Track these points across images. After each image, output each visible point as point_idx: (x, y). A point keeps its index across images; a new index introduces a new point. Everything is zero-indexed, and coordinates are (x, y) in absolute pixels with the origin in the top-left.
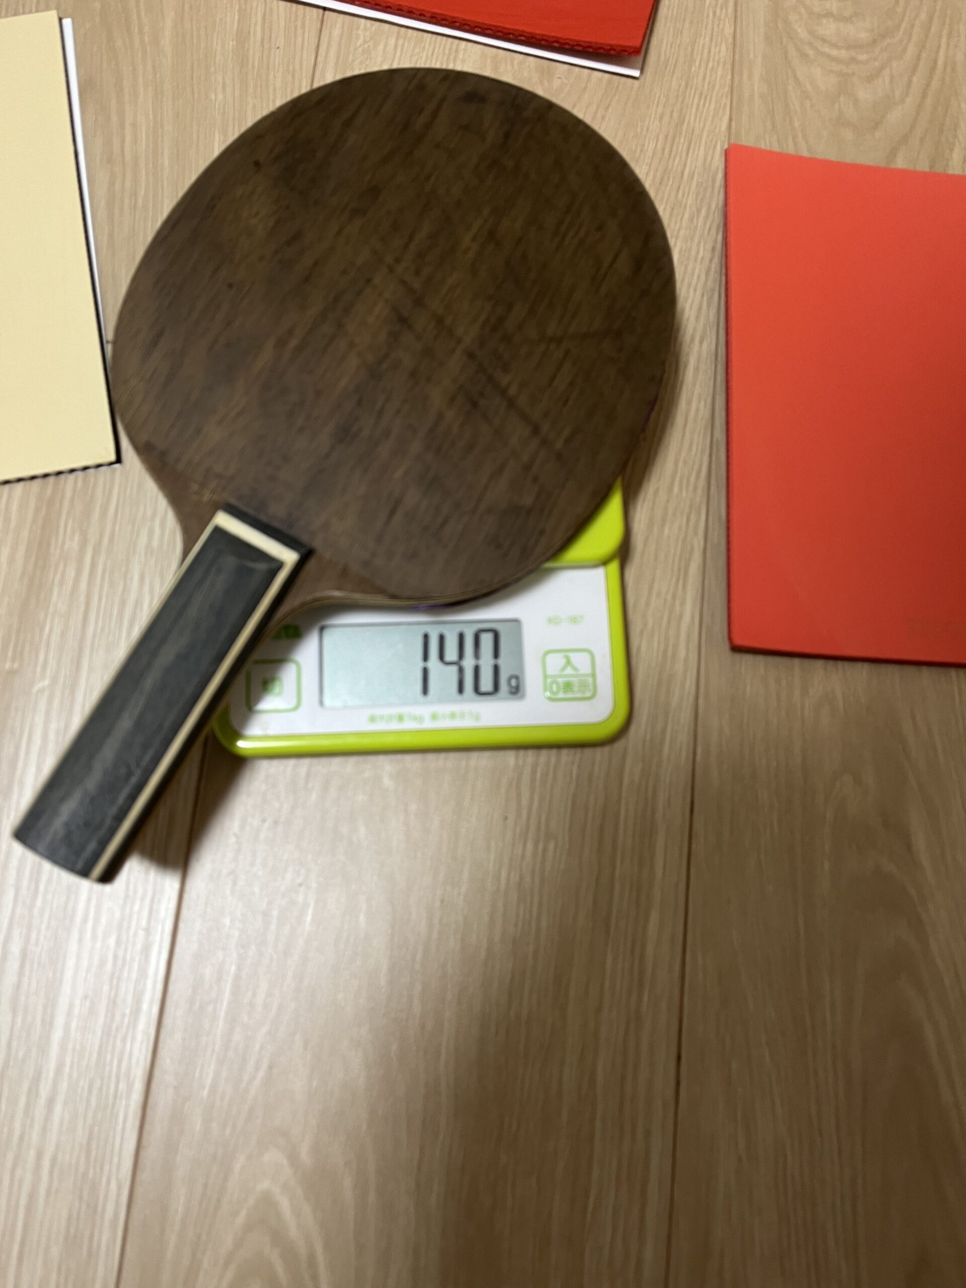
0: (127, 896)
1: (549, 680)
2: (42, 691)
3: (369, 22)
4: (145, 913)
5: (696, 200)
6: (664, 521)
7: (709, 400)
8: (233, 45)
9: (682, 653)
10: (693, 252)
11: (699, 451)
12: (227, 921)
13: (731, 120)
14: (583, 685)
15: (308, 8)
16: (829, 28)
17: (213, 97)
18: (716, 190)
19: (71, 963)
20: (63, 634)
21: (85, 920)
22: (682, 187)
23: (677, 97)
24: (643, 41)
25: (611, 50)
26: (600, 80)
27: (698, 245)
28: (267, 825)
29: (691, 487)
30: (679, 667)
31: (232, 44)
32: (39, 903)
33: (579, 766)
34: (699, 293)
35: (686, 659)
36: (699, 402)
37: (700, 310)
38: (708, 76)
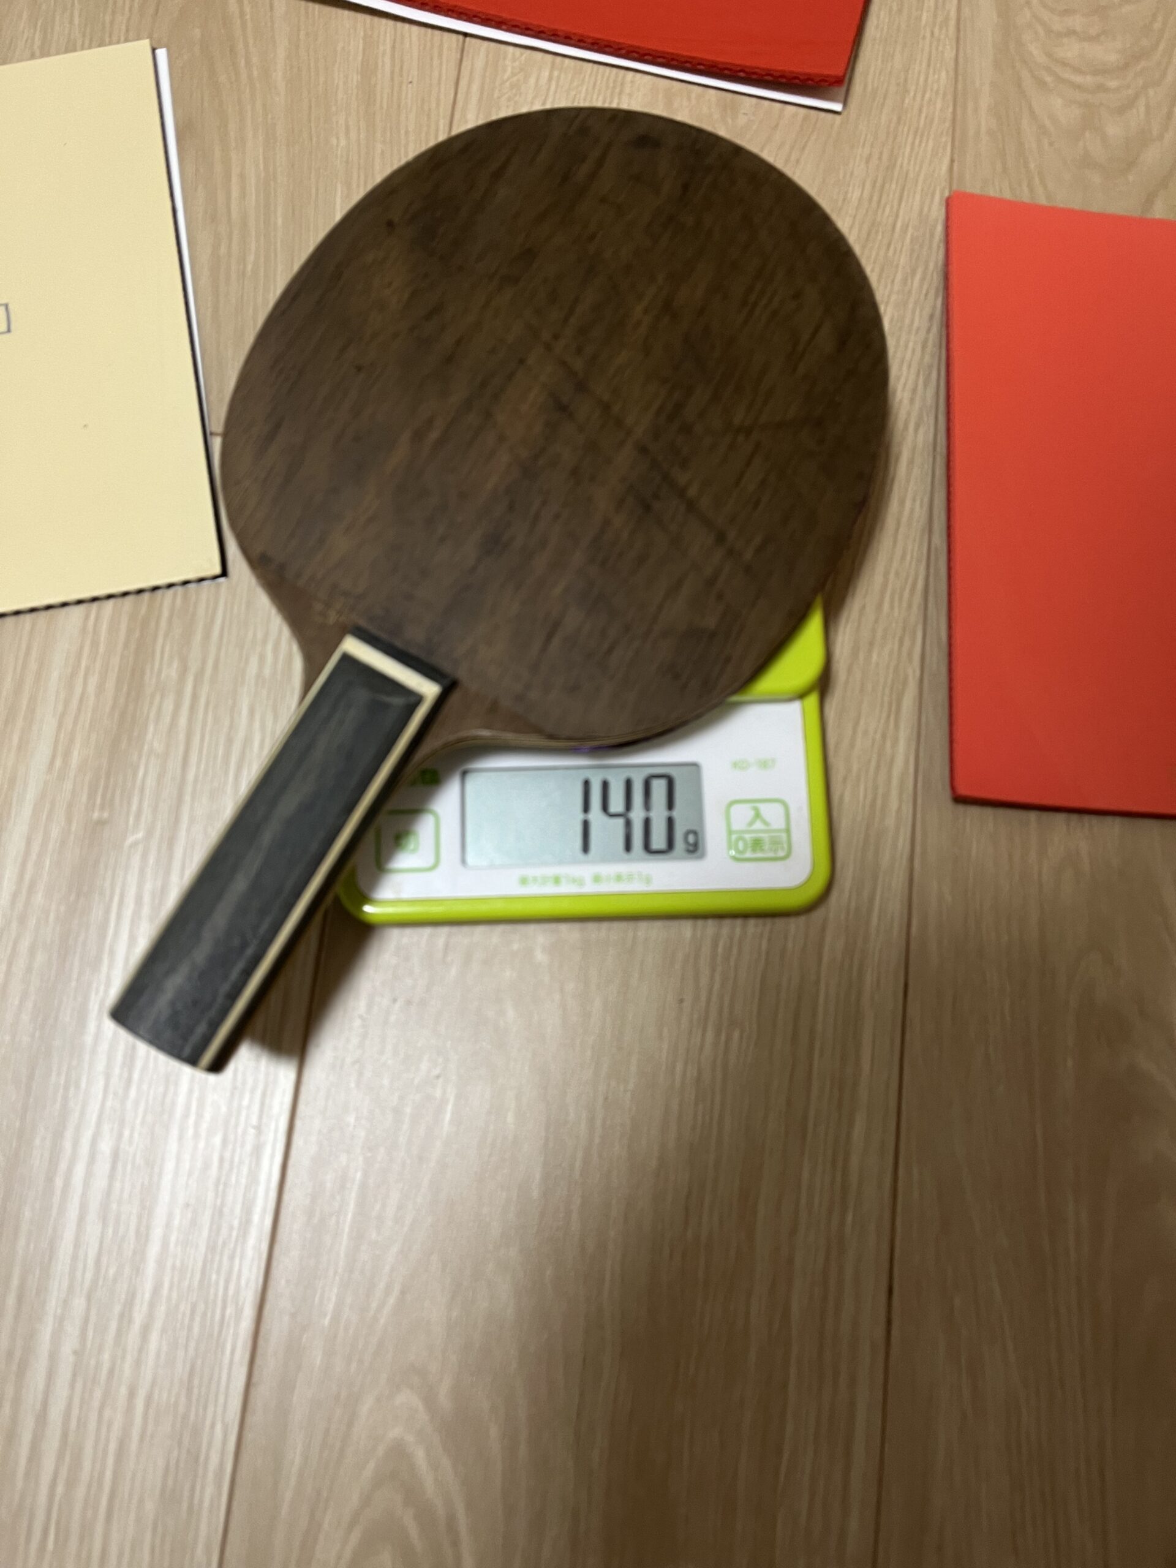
0: (235, 1088)
1: (734, 837)
2: (135, 844)
3: (518, 51)
4: (256, 1108)
5: (911, 258)
6: (871, 644)
7: (926, 499)
8: (357, 81)
9: (894, 804)
10: (907, 321)
11: (914, 560)
12: (351, 1119)
13: (952, 161)
14: (775, 842)
15: (446, 35)
16: (1071, 50)
17: (334, 141)
18: (935, 245)
19: (170, 1166)
20: (161, 776)
21: (186, 1116)
22: (893, 242)
23: (888, 133)
24: (846, 69)
25: (808, 79)
26: (795, 115)
27: (913, 313)
28: (397, 1006)
29: (905, 605)
30: (890, 822)
31: (355, 78)
32: (133, 1093)
33: (769, 940)
34: (913, 371)
35: (899, 809)
36: (914, 500)
37: (914, 391)
38: (925, 110)
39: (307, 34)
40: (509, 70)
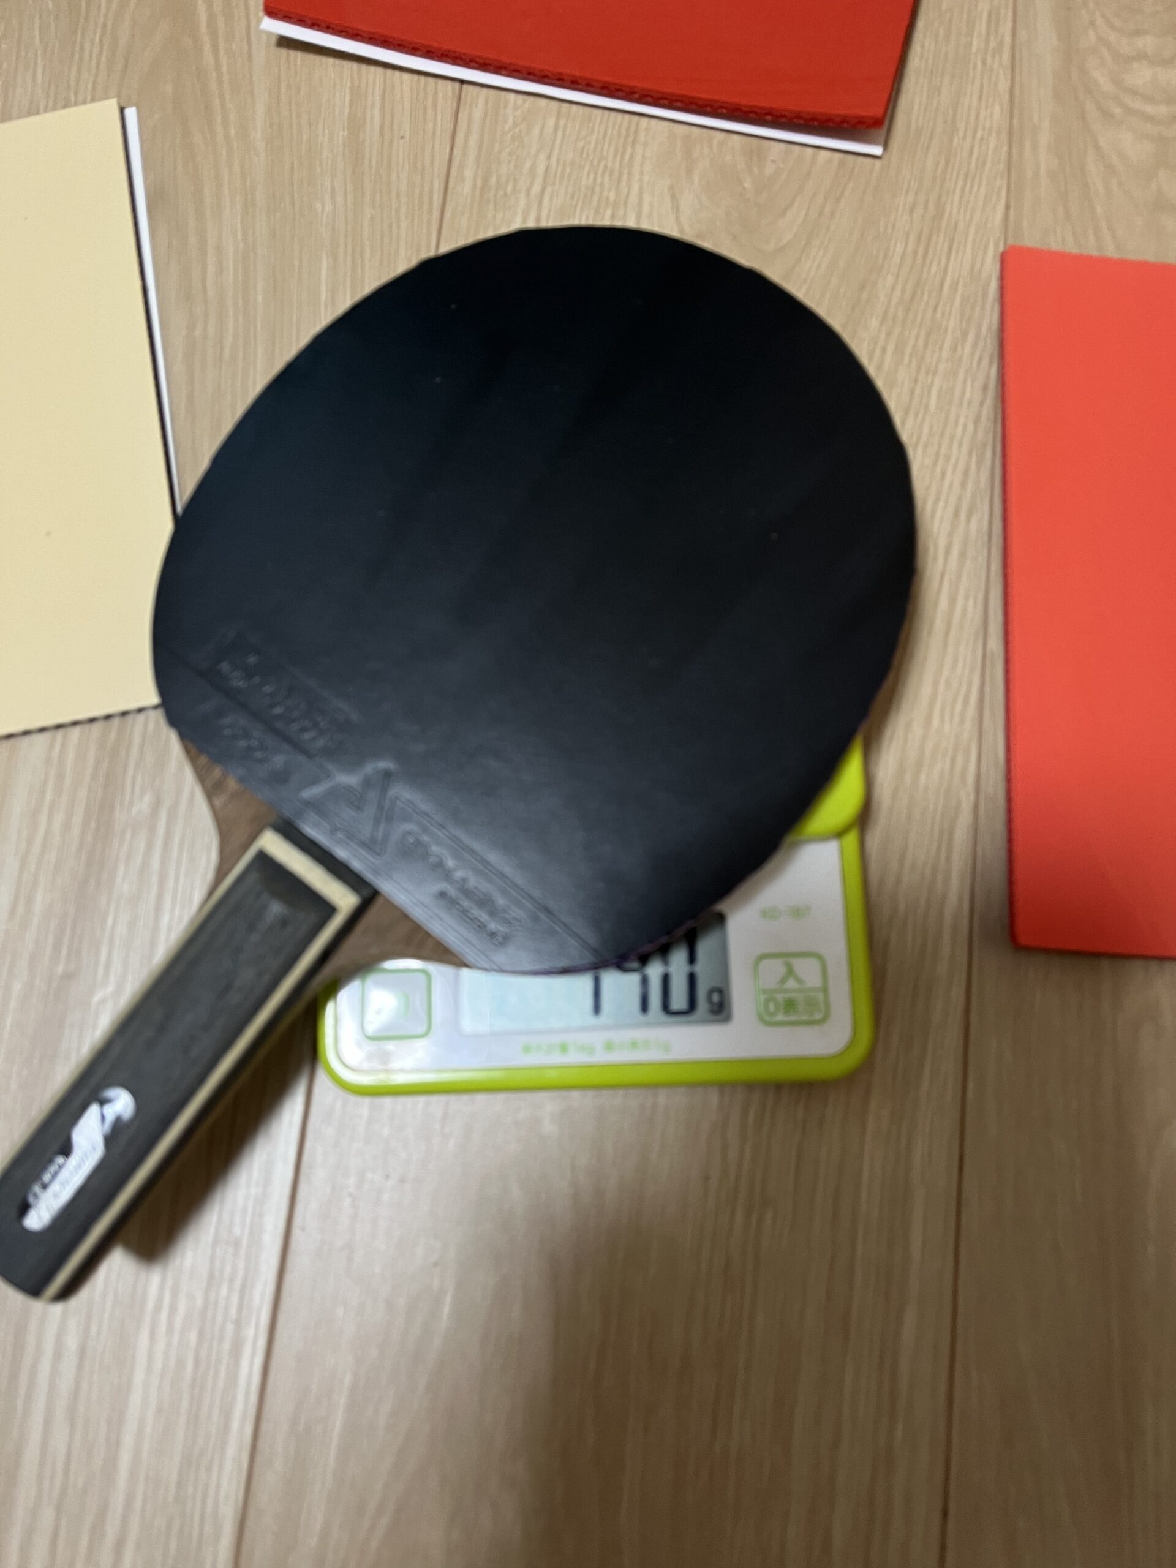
3: (520, 97)
4: (235, 1299)
5: (961, 321)
6: (919, 764)
7: (981, 596)
8: (344, 138)
10: (957, 393)
11: (967, 667)
12: (340, 1312)
13: (1008, 207)
15: (440, 82)
17: (319, 206)
18: (988, 303)
19: (141, 1366)
21: (158, 1309)
22: (941, 304)
23: (934, 179)
24: (887, 109)
25: (843, 121)
26: (827, 161)
27: (965, 381)
29: (956, 719)
30: (943, 968)
31: (342, 134)
34: (965, 449)
35: (952, 957)
36: (967, 598)
37: (966, 472)
38: (976, 151)
39: (289, 86)
40: (511, 120)
